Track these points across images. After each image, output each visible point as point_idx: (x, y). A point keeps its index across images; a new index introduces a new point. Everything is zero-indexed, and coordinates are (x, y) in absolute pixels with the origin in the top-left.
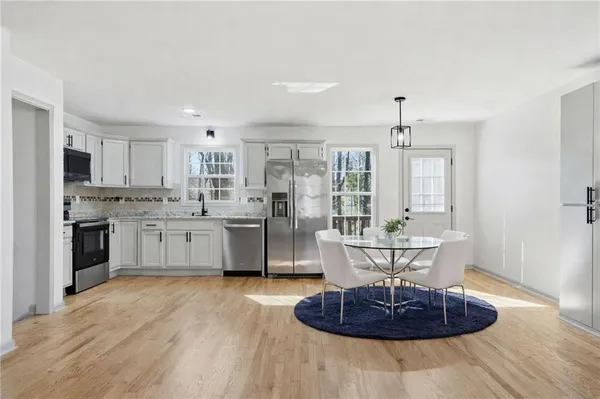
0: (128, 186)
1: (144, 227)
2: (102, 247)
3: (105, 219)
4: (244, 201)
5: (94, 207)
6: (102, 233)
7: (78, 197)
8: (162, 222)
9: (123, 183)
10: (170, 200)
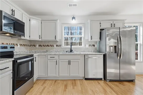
0: (40, 40)
1: (49, 58)
2: (30, 69)
3: (32, 56)
4: (87, 46)
5: (26, 49)
6: (30, 62)
7: (19, 45)
8: (57, 56)
9: (39, 39)
10: (57, 46)
